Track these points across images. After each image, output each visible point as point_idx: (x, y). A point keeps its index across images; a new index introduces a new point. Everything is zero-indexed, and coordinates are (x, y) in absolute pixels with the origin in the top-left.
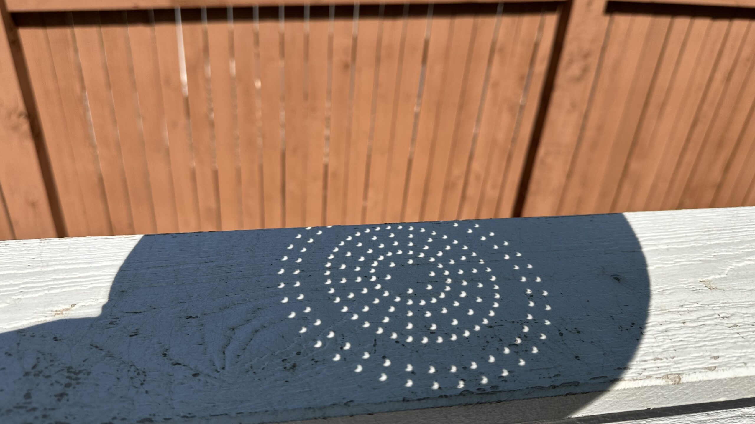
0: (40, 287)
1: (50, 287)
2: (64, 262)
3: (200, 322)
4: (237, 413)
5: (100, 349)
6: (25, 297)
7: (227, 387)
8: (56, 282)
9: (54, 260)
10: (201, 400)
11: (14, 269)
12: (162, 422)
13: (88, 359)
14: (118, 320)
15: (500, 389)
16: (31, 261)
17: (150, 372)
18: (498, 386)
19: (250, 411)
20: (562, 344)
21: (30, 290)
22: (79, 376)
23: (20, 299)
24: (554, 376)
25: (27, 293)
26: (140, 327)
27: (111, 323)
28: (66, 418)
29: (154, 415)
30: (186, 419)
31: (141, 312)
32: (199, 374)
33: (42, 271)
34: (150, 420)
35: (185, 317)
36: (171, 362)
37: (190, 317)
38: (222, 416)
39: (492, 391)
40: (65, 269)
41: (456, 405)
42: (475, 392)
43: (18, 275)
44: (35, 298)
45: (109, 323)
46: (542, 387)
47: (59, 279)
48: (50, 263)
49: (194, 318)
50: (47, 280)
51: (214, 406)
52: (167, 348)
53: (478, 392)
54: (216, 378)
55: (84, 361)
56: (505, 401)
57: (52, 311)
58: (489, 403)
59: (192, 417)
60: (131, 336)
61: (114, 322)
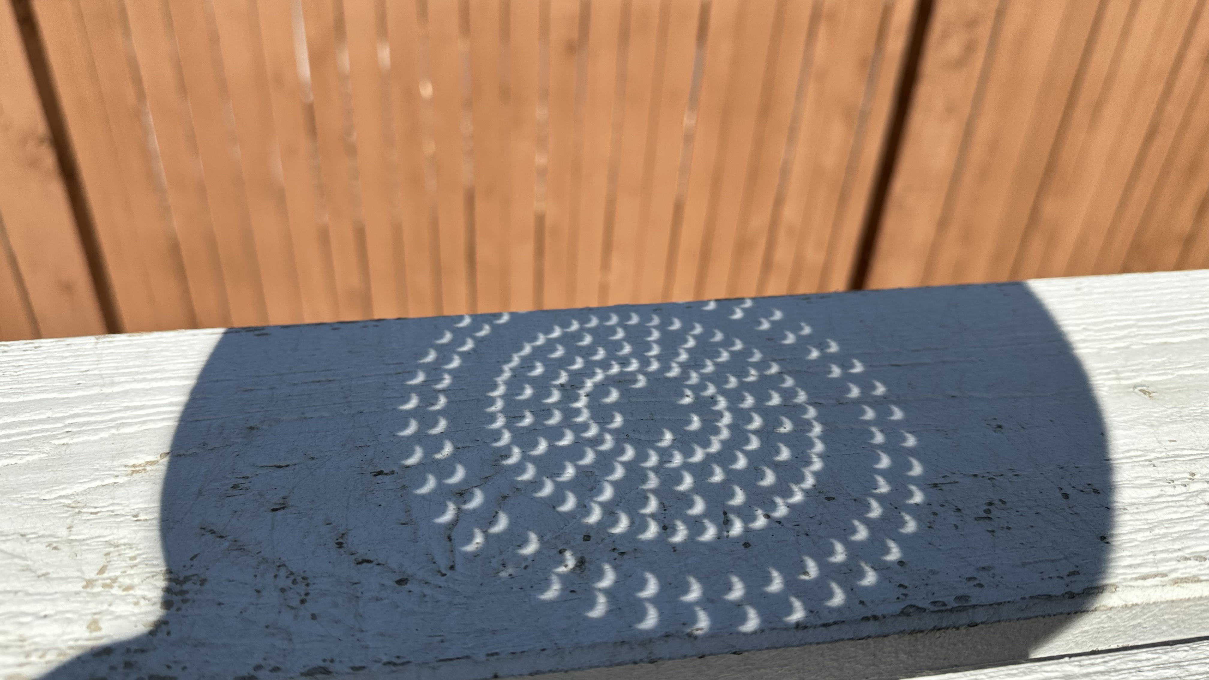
0: (102, 422)
1: (119, 422)
2: (141, 377)
3: (399, 481)
4: (488, 655)
5: (219, 535)
6: (75, 440)
7: (463, 604)
8: (128, 413)
9: (124, 374)
10: (417, 630)
11: (53, 390)
12: (348, 673)
13: (199, 554)
14: (247, 480)
15: (973, 602)
16: (84, 375)
17: (315, 577)
18: (969, 597)
19: (512, 650)
20: (1071, 514)
21: (83, 428)
22: (185, 587)
23: (67, 444)
24: (1068, 575)
25: (79, 433)
26: (290, 493)
27: (235, 487)
28: (169, 667)
29: (332, 661)
30: (394, 668)
31: (287, 466)
32: (407, 579)
33: (103, 393)
34: (326, 671)
35: (371, 473)
36: (353, 557)
37: (380, 473)
38: (459, 660)
39: (960, 605)
40: (144, 389)
41: (894, 633)
42: (928, 609)
43: (62, 401)
44: (94, 442)
45: (232, 487)
46: (1050, 596)
47: (136, 408)
48: (117, 379)
49: (386, 474)
50: (114, 409)
51: (442, 641)
52: (343, 532)
53: (932, 608)
54: (440, 587)
55: (192, 559)
56: (983, 623)
57: (126, 466)
58: (954, 627)
59: (403, 664)
60: (273, 510)
61: (240, 485)
